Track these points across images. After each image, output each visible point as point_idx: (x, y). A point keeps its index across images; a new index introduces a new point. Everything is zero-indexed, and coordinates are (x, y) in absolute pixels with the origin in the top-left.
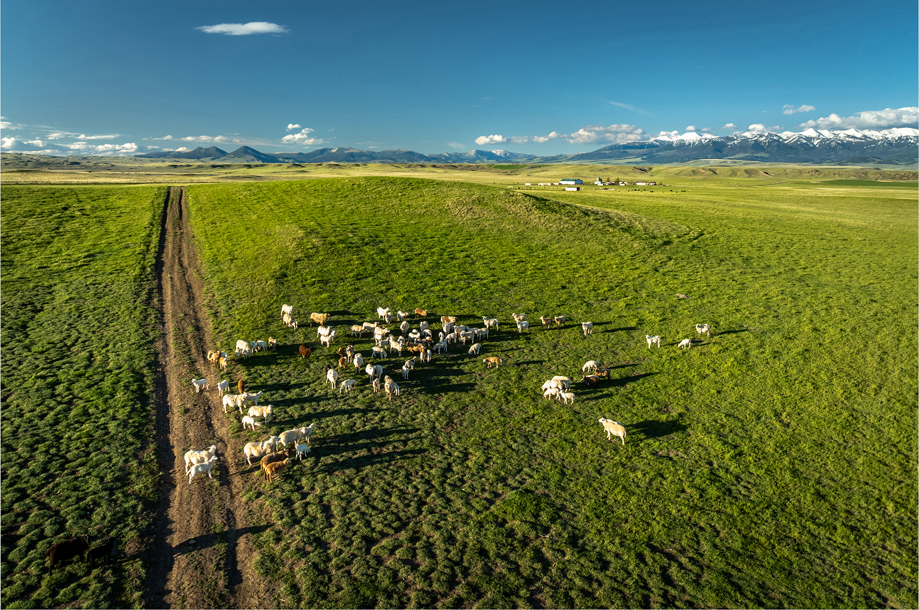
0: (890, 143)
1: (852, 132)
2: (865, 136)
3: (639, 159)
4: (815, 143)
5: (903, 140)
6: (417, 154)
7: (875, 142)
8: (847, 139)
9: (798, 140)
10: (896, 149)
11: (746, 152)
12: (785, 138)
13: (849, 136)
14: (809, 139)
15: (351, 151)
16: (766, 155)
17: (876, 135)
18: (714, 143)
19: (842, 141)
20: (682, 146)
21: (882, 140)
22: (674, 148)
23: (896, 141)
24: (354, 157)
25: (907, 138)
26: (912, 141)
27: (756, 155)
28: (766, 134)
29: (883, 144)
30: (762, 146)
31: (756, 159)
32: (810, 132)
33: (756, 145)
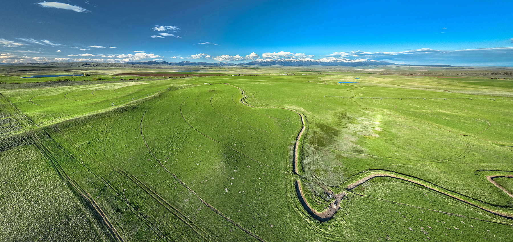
3: (259, 65)
7: (303, 61)
14: (291, 61)
20: (267, 62)
31: (282, 65)
32: (291, 59)
33: (282, 62)
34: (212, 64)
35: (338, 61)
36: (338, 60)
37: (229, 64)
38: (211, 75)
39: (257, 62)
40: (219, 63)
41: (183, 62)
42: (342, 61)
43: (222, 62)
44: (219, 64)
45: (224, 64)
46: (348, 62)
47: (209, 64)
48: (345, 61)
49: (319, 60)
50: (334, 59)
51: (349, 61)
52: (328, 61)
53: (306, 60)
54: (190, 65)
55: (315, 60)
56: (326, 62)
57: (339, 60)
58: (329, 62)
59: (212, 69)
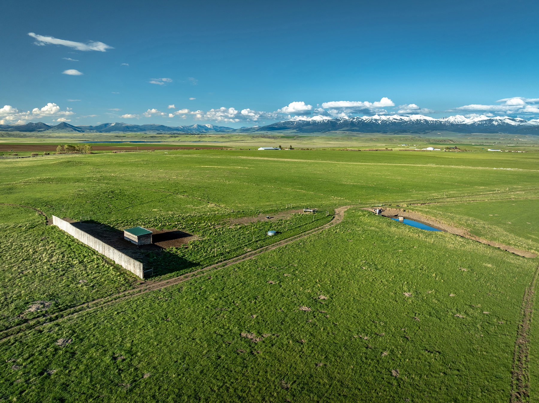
0: (413, 123)
1: (395, 117)
2: (401, 119)
3: (295, 131)
4: (379, 123)
5: (419, 121)
6: (166, 127)
7: (406, 122)
8: (394, 120)
9: (371, 121)
10: (416, 126)
11: (347, 127)
12: (364, 119)
13: (394, 119)
14: (376, 120)
15: (126, 125)
16: (358, 129)
17: (406, 119)
18: (331, 122)
19: (392, 121)
20: (315, 123)
21: (410, 121)
22: (311, 125)
23: (416, 121)
24: (129, 129)
25: (420, 120)
26: (423, 122)
27: (353, 128)
28: (356, 118)
29: (410, 123)
30: (355, 124)
31: (353, 131)
32: (376, 117)
33: (352, 123)
34: (177, 129)
35: (494, 122)
36: (493, 120)
37: (219, 129)
38: (177, 149)
39: (289, 123)
40: (195, 126)
41: (107, 124)
42: (504, 123)
43: (202, 124)
44: (195, 129)
45: (206, 130)
46: (519, 126)
47: (170, 129)
48: (513, 123)
49: (446, 120)
50: (484, 118)
51: (521, 121)
52: (468, 121)
53: (412, 119)
54: (123, 131)
55: (434, 120)
56: (464, 123)
57: (496, 121)
58: (472, 125)
59: (177, 139)
